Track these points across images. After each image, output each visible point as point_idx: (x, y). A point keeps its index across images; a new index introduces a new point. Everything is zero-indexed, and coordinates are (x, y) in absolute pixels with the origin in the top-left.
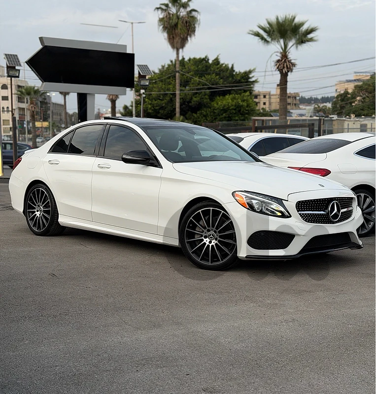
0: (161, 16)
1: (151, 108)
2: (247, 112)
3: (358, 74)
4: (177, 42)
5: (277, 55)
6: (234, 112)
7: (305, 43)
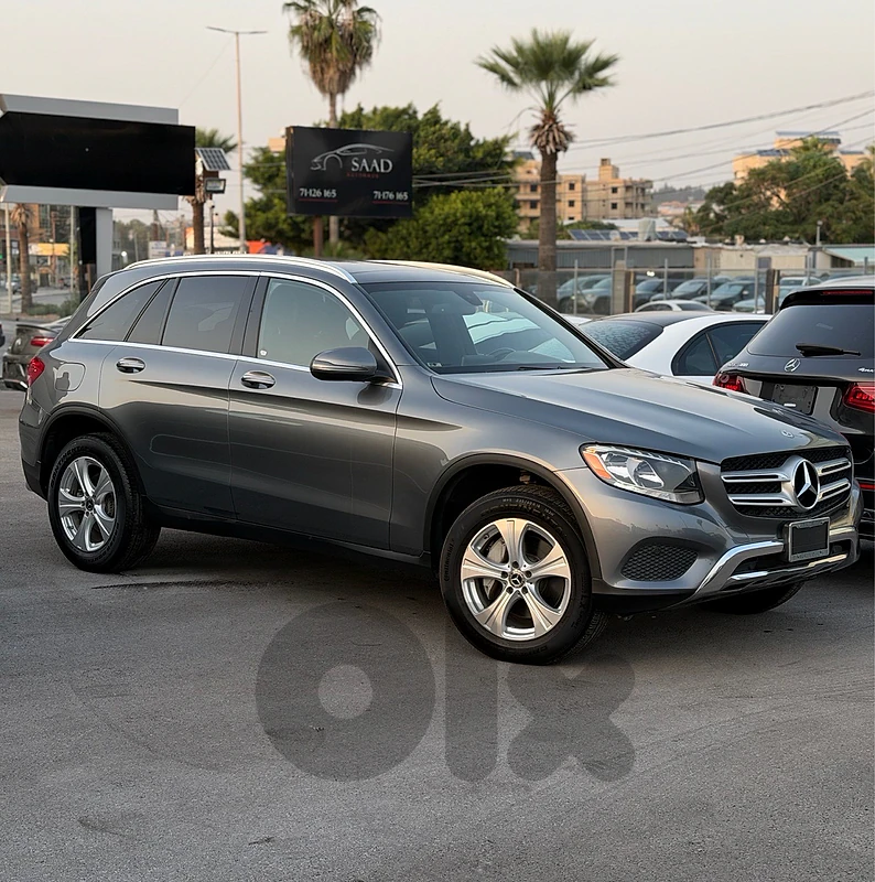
0: (296, 23)
1: (285, 221)
2: (496, 230)
3: (785, 138)
4: (331, 79)
5: (534, 116)
6: (467, 229)
7: (590, 89)
